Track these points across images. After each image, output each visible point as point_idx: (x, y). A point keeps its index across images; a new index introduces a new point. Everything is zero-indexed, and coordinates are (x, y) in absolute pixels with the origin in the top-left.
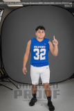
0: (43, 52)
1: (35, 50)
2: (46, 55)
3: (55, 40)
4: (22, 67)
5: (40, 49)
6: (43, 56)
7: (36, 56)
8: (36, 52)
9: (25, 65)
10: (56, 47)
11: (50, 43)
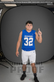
0: (31, 40)
1: (25, 39)
2: (33, 43)
3: (40, 31)
4: (16, 51)
5: (29, 38)
6: (31, 43)
7: (26, 43)
9: (17, 49)
10: (41, 37)
11: (36, 33)
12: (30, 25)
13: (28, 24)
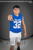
0: (20, 23)
5: (18, 21)
7: (15, 26)
12: (17, 9)
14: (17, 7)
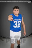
5: (18, 21)
8: (16, 23)
13: (15, 9)
14: (17, 8)
